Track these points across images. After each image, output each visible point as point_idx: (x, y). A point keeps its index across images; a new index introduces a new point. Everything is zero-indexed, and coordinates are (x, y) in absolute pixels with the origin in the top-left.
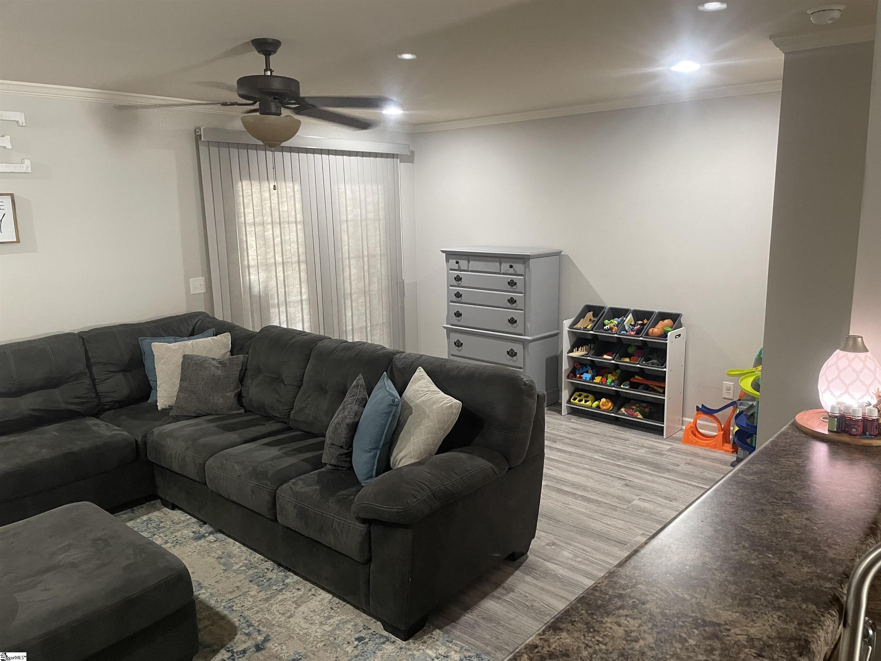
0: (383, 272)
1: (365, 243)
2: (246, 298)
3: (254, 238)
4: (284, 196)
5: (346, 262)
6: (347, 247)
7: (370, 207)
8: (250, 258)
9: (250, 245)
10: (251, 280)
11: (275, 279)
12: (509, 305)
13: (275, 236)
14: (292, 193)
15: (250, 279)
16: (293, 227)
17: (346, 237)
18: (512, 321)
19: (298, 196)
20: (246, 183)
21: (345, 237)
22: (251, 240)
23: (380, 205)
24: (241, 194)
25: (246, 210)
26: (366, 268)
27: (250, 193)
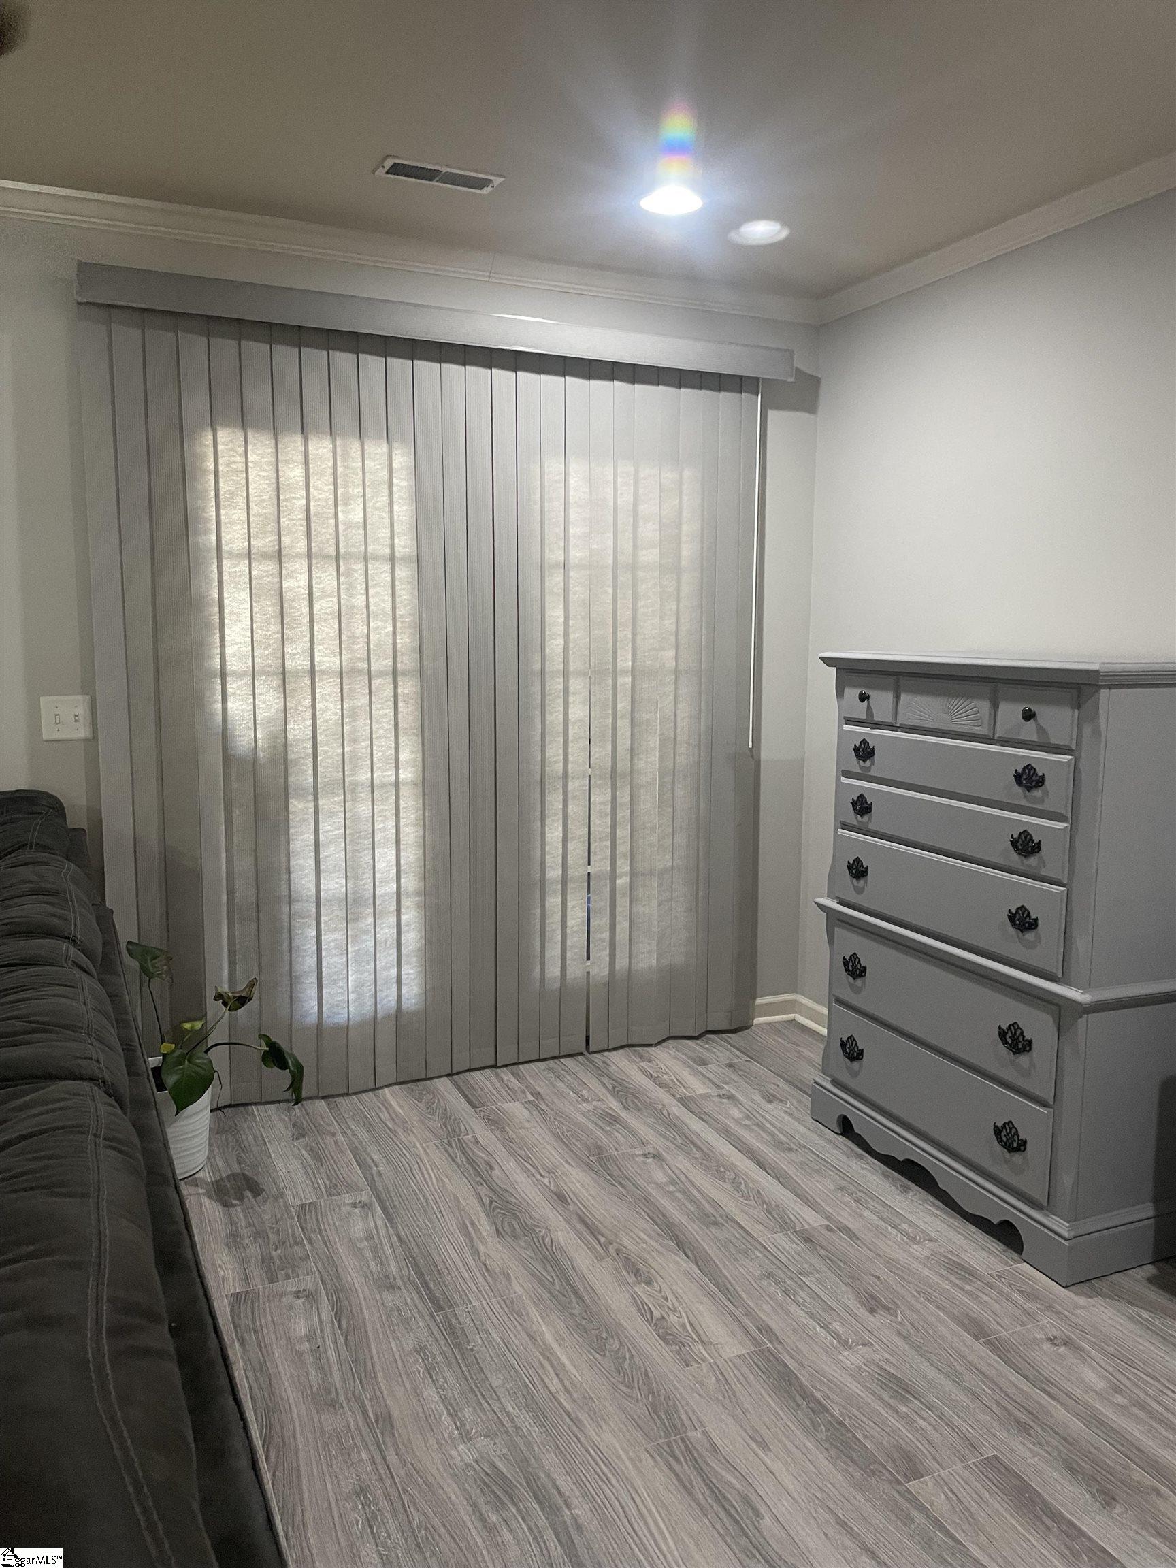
0: (682, 724)
1: (625, 633)
2: (211, 761)
3: (245, 595)
4: (357, 479)
5: (556, 684)
6: (561, 641)
7: (650, 531)
8: (229, 651)
9: (231, 613)
10: (230, 711)
11: (308, 715)
12: (1014, 859)
13: (316, 594)
14: (384, 474)
15: (225, 710)
16: (381, 572)
17: (559, 613)
18: (1022, 921)
19: (403, 483)
20: (227, 438)
21: (555, 614)
22: (236, 601)
23: (685, 528)
24: (211, 466)
25: (223, 512)
26: (623, 705)
27: (242, 467)
